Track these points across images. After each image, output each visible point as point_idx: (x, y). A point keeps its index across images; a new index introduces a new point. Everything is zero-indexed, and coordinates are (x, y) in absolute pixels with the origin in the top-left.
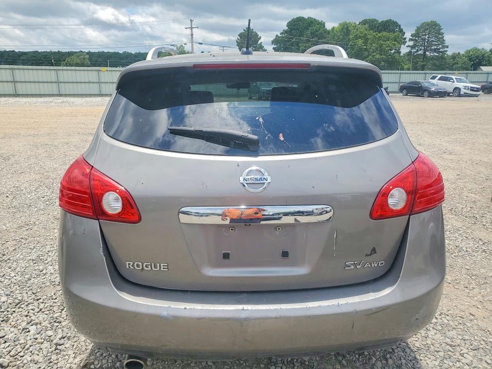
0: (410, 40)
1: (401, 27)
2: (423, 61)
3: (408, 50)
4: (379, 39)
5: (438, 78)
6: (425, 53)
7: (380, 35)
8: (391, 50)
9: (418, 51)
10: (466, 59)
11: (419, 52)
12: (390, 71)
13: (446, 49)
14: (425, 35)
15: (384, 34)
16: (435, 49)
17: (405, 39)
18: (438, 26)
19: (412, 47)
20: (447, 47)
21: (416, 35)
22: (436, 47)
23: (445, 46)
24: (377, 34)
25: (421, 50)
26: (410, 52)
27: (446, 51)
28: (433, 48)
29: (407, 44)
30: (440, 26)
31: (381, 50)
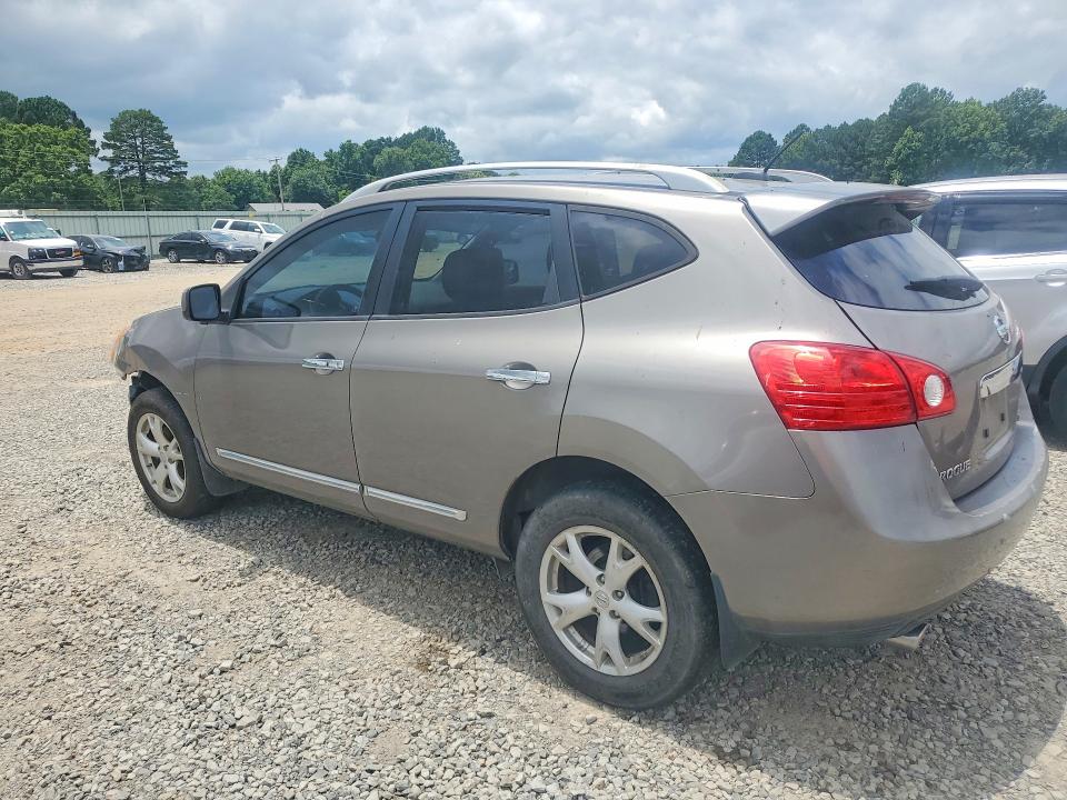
0: (105, 146)
1: (79, 117)
2: (142, 192)
3: (106, 166)
4: (33, 138)
5: (228, 225)
6: (142, 174)
7: (32, 129)
8: (69, 165)
9: (126, 170)
10: (222, 190)
11: (131, 173)
12: (76, 213)
13: (183, 169)
14: (135, 138)
15: (43, 128)
16: (161, 168)
17: (94, 142)
18: (155, 121)
19: (114, 161)
20: (185, 164)
21: (114, 137)
22: (162, 164)
23: (180, 163)
24: (23, 129)
25: (132, 168)
26: (111, 171)
27: (185, 173)
28: (157, 164)
29: (101, 154)
30: (160, 122)
31: (43, 165)
